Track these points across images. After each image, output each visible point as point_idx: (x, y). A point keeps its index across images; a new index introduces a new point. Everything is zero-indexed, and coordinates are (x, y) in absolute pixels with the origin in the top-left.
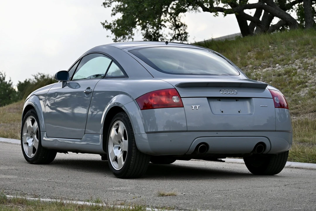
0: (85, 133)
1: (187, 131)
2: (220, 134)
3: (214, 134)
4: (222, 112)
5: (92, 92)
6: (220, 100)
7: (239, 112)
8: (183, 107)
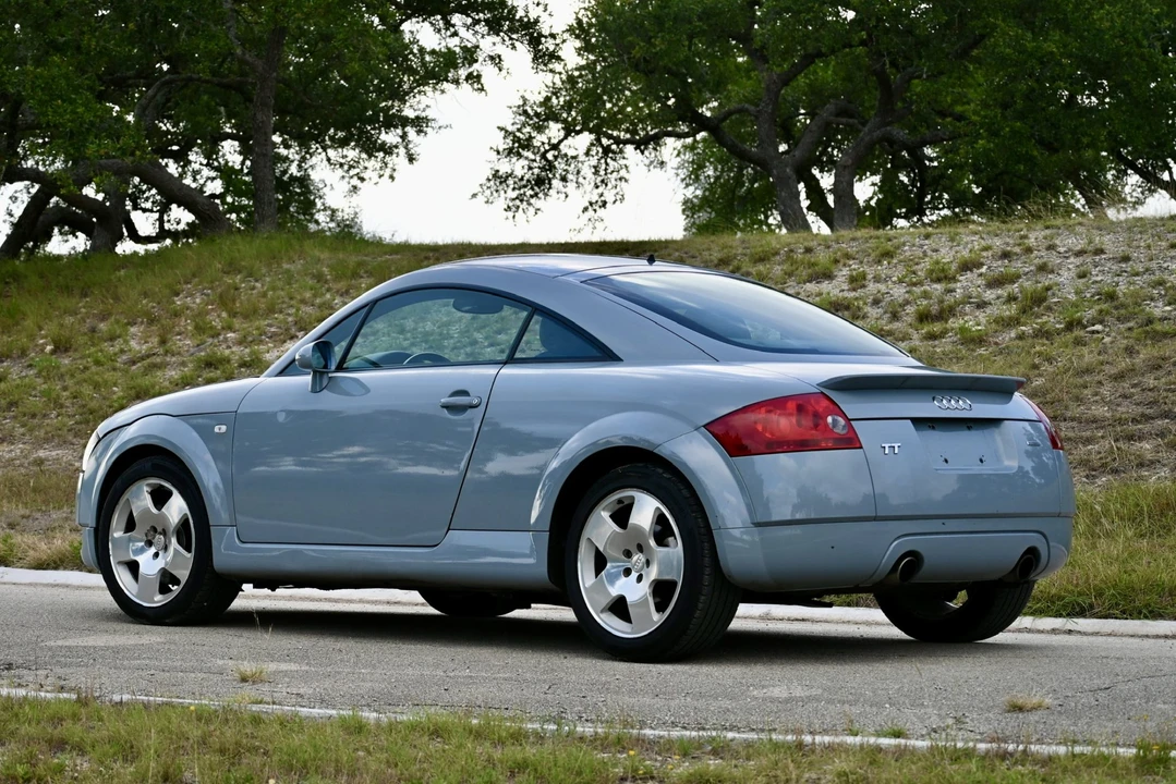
0: (449, 529)
1: (875, 519)
2: (952, 525)
3: (935, 525)
4: (946, 461)
5: (483, 407)
6: (933, 428)
7: (981, 461)
8: (861, 447)
